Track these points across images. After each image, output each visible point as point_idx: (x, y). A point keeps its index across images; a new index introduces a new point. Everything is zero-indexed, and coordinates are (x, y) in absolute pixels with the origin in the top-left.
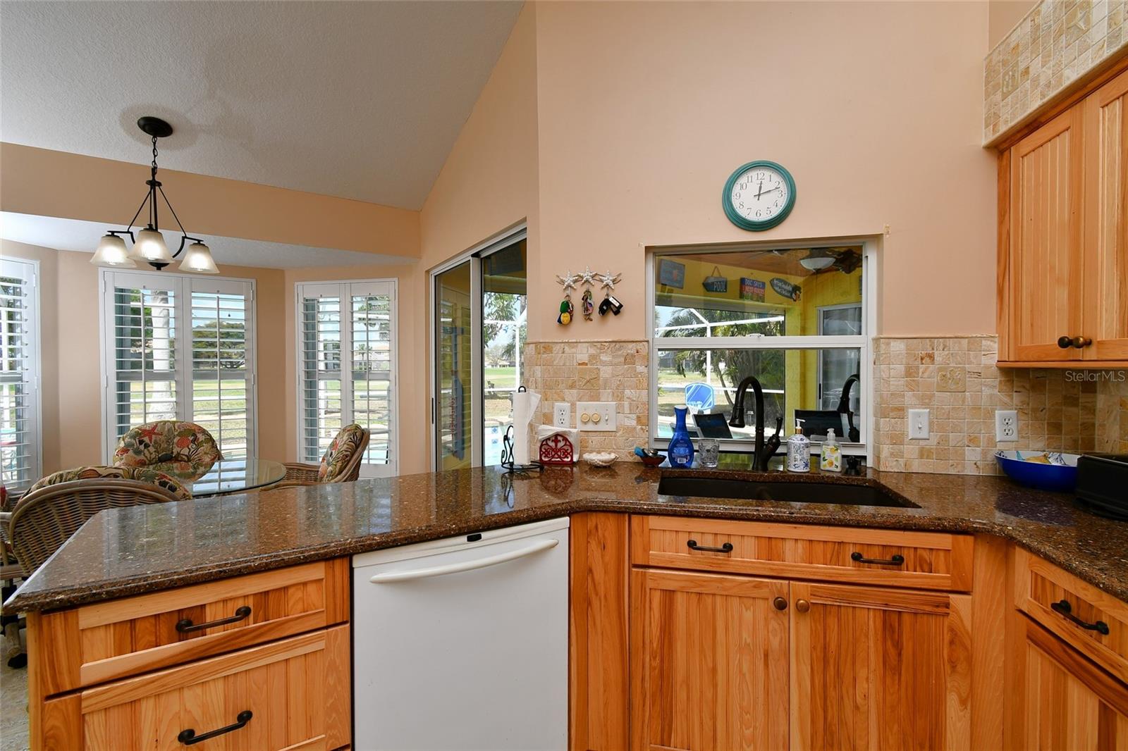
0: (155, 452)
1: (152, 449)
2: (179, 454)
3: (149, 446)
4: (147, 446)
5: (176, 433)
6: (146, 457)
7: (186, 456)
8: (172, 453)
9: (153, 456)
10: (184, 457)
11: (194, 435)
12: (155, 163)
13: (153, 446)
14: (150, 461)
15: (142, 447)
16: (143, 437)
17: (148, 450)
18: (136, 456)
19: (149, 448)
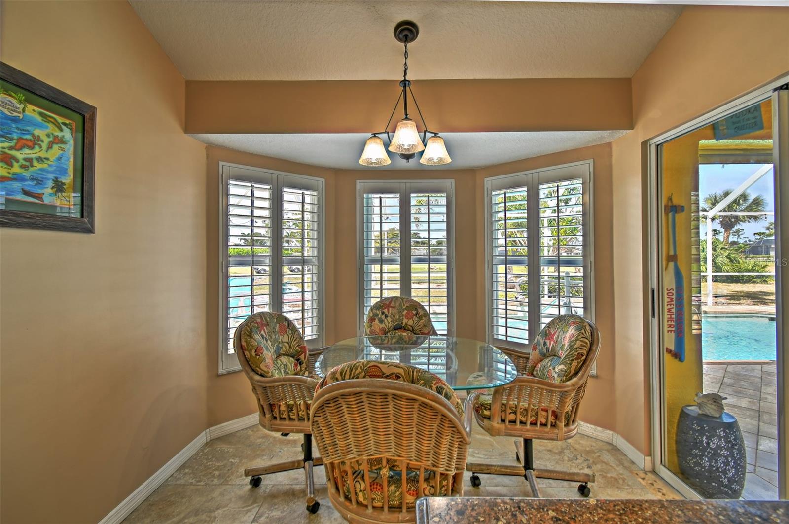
0: (391, 321)
1: (389, 319)
2: (406, 324)
3: (388, 317)
4: (386, 317)
5: (405, 307)
6: (386, 325)
7: (411, 326)
8: (402, 323)
9: (390, 325)
10: (410, 327)
11: (416, 309)
12: (406, 65)
13: (390, 317)
14: (388, 329)
15: (383, 317)
16: (384, 309)
17: (387, 320)
18: (380, 325)
19: (388, 318)
